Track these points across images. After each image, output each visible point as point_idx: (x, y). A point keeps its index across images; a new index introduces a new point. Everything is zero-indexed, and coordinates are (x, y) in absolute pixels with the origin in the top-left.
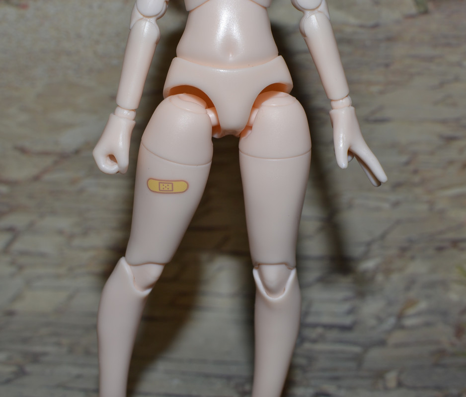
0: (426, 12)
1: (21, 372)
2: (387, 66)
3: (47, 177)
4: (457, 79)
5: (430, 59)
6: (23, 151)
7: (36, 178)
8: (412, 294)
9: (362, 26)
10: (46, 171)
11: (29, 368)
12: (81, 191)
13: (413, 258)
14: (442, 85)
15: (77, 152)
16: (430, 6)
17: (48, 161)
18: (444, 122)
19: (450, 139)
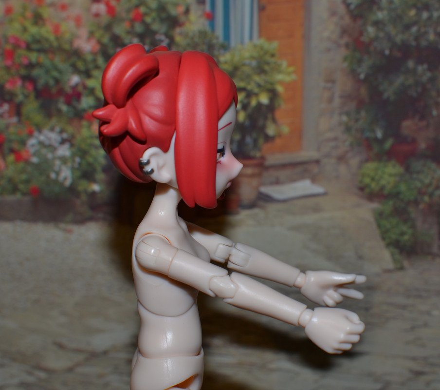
0: (401, 268)
3: (79, 370)
4: (426, 325)
5: (404, 307)
6: (61, 346)
7: (70, 370)
10: (78, 365)
12: (106, 385)
14: (413, 328)
15: (105, 353)
16: (406, 263)
17: (81, 357)
18: (414, 359)
19: (418, 374)
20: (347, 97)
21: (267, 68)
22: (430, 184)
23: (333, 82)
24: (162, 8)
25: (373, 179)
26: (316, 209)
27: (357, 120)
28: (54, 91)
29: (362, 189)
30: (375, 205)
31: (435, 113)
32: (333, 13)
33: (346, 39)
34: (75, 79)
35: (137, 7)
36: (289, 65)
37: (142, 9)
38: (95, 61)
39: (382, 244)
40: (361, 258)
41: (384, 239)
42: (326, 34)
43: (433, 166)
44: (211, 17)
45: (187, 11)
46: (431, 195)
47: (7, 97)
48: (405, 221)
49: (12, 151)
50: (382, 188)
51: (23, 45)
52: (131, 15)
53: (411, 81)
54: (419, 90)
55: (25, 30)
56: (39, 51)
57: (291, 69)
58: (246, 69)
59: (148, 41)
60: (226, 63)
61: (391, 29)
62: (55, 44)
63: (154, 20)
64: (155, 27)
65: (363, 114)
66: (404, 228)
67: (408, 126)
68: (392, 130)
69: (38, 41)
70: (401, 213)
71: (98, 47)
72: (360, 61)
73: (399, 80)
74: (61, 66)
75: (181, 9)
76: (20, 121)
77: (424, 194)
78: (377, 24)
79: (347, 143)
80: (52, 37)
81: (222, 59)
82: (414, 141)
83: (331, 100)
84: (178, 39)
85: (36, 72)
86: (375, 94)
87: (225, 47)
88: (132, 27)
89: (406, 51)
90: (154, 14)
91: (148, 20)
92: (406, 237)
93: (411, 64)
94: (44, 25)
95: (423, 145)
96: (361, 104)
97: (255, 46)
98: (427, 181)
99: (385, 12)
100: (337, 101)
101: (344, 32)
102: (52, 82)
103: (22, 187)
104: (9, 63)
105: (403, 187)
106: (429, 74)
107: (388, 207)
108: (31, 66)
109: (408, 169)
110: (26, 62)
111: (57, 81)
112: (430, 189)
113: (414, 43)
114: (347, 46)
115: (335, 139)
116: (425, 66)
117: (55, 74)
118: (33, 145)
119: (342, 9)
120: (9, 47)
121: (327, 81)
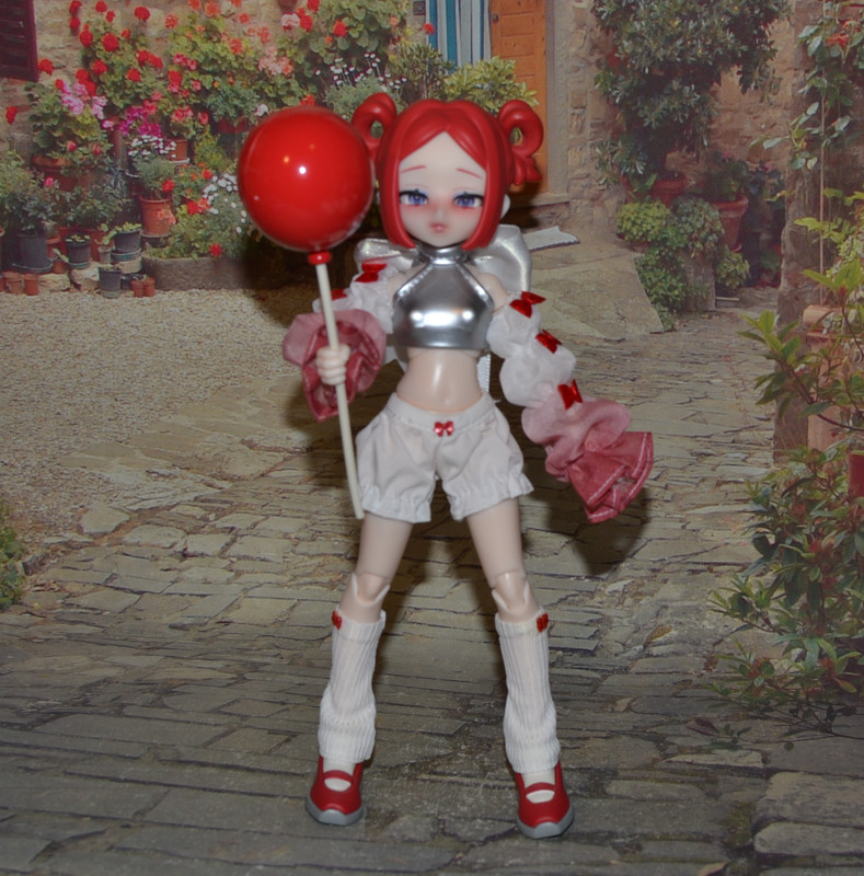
0: (672, 330)
1: (241, 679)
2: (633, 380)
3: (272, 474)
4: (706, 397)
7: (263, 475)
8: (662, 621)
9: (606, 340)
10: (271, 470)
11: (248, 676)
13: (665, 581)
14: (690, 401)
16: (677, 324)
20: (599, 126)
21: (502, 92)
22: (703, 227)
23: (584, 108)
24: (371, 19)
25: (634, 223)
26: (567, 262)
27: (613, 154)
28: (235, 125)
29: (621, 236)
30: (638, 255)
31: (706, 143)
32: (581, 26)
33: (597, 56)
34: (263, 108)
35: (340, 18)
36: (529, 89)
37: (346, 21)
38: (288, 84)
39: (648, 301)
40: (623, 318)
41: (649, 295)
42: (573, 50)
43: (706, 206)
44: (432, 30)
45: (403, 23)
46: (704, 242)
47: (175, 133)
48: (675, 273)
49: (184, 201)
50: (645, 234)
51: (193, 67)
52: (332, 29)
53: (676, 105)
54: (687, 115)
55: (195, 47)
56: (214, 74)
57: (532, 93)
58: (476, 93)
59: (354, 61)
60: (452, 85)
61: (650, 43)
62: (235, 65)
63: (361, 33)
64: (363, 43)
65: (620, 144)
66: (674, 282)
67: (674, 159)
68: (656, 163)
69: (214, 61)
70: (668, 263)
71: (291, 68)
72: (615, 82)
73: (663, 104)
74: (243, 92)
75: (396, 21)
76: (192, 162)
77: (696, 239)
78: (633, 36)
79: (602, 182)
80: (231, 57)
81: (446, 81)
82: (682, 177)
83: (581, 130)
84: (392, 57)
85: (210, 101)
86: (634, 121)
87: (451, 68)
88: (335, 43)
89: (669, 69)
90: (361, 28)
91: (355, 35)
92: (676, 293)
93: (675, 84)
94: (219, 41)
95: (694, 182)
96: (617, 133)
97: (489, 66)
98: (699, 225)
99: (643, 23)
100: (588, 130)
101: (594, 47)
102: (232, 113)
103: (197, 246)
104: (175, 90)
105: (670, 233)
106: (698, 97)
107: (653, 256)
108: (204, 92)
109: (674, 210)
110: (199, 88)
111: (240, 112)
112: (703, 234)
113: (678, 59)
114: (598, 64)
115: (588, 176)
116: (693, 86)
117: (237, 102)
118: (210, 193)
119: (591, 19)
120: (174, 69)
121: (576, 108)
